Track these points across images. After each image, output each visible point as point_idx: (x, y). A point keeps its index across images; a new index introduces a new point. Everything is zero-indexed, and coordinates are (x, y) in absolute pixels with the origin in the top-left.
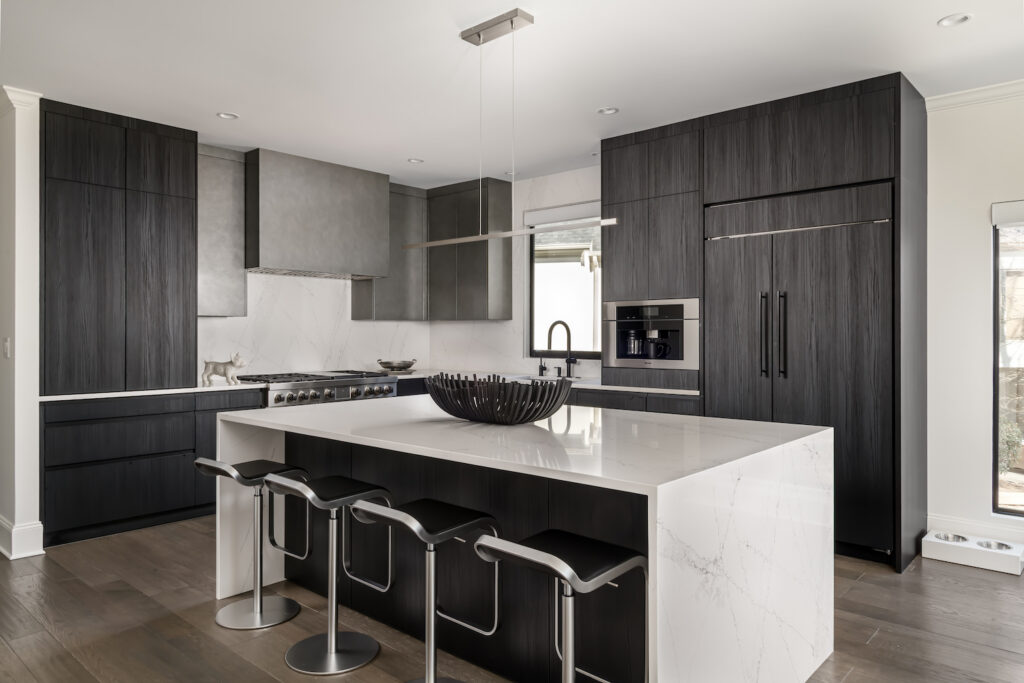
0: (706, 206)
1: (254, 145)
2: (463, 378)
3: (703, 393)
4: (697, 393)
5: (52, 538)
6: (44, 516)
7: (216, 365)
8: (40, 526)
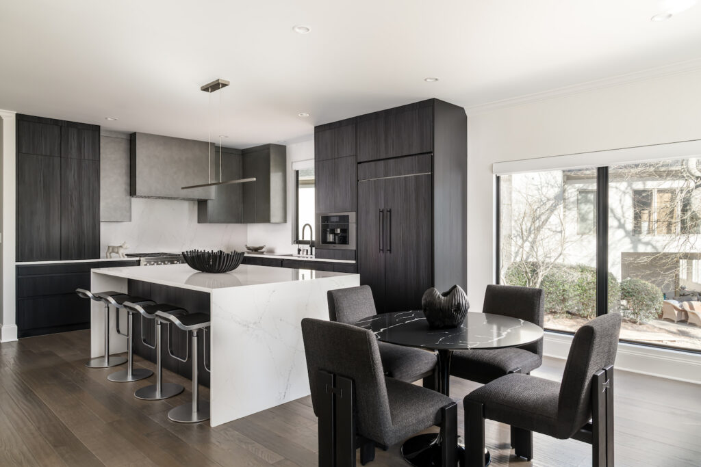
0: (360, 163)
1: (133, 130)
2: (206, 251)
3: (357, 262)
4: (354, 262)
5: (21, 334)
6: (18, 322)
7: (113, 248)
8: (16, 327)
